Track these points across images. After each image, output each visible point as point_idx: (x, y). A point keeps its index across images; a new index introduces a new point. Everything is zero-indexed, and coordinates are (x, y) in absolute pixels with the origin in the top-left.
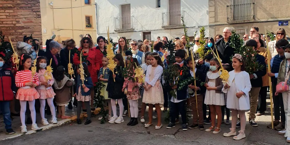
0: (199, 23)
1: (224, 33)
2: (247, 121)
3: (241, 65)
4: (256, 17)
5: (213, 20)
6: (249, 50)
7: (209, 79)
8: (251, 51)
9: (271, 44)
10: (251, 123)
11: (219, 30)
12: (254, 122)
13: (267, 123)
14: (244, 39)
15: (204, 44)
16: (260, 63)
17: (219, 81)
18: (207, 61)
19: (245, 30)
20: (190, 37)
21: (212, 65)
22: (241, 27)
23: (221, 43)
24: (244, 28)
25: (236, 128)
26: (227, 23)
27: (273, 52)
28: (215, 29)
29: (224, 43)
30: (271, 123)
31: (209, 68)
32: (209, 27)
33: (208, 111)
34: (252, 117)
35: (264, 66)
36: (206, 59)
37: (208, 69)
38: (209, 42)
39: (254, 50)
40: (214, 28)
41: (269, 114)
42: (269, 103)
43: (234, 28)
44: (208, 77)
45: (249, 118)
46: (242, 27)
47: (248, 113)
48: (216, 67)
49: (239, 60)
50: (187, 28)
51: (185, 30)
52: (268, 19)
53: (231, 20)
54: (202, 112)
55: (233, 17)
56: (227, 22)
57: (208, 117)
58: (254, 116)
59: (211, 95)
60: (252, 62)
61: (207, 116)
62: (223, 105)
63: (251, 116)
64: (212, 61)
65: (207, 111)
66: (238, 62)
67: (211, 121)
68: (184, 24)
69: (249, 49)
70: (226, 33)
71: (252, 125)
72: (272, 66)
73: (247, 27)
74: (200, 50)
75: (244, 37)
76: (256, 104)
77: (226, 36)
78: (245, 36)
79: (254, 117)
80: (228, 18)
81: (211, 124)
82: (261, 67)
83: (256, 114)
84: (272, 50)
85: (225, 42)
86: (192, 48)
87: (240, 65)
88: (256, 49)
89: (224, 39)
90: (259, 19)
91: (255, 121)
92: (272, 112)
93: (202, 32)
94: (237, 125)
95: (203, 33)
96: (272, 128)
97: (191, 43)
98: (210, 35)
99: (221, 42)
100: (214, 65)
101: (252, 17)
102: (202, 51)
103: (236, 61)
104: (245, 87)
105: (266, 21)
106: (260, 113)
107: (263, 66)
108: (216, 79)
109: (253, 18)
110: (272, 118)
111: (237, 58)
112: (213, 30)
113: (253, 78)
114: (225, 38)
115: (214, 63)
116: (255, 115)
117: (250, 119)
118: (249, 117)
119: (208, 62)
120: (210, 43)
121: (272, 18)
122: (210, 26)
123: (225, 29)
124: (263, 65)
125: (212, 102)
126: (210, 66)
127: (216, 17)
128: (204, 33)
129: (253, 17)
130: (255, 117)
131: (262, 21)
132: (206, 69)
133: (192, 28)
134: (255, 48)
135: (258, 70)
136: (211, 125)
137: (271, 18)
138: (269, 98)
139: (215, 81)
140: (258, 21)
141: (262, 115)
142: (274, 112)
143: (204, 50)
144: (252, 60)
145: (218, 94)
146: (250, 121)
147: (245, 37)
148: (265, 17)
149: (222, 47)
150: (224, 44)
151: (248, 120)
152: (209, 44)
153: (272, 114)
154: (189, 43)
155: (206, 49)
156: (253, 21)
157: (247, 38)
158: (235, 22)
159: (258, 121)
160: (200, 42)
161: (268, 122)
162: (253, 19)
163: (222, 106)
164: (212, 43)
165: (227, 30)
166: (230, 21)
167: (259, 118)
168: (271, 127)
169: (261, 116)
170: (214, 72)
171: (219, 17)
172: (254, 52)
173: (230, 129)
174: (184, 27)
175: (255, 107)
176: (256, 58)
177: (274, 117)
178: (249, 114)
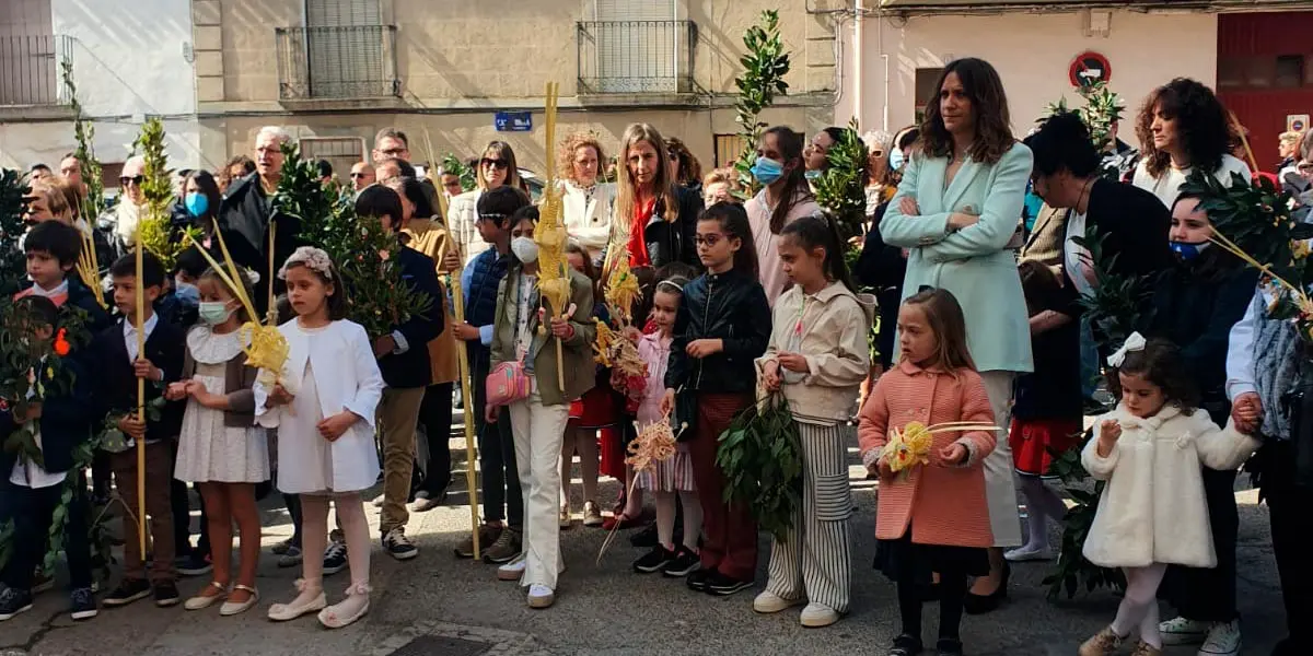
0: (149, 100)
1: (261, 149)
2: (375, 540)
3: (330, 293)
4: (406, 89)
5: (217, 89)
6: (364, 231)
7: (195, 362)
8: (375, 236)
9: (460, 208)
10: (391, 547)
11: (243, 138)
12: (400, 542)
13: (453, 539)
14: (354, 179)
15: (164, 202)
16: (415, 284)
17: (240, 373)
18: (186, 280)
19: (360, 141)
20: (104, 166)
21: (206, 299)
22: (344, 127)
23: (249, 197)
24: (358, 134)
25: (325, 576)
26: (281, 109)
27: (472, 237)
28: (225, 131)
29: (264, 196)
30: (471, 537)
31: (195, 310)
32: (197, 120)
33: (199, 513)
34: (394, 518)
35: (431, 300)
36: (181, 272)
37: (193, 317)
38: (192, 191)
39: (390, 233)
40: (223, 125)
41: (463, 500)
42: (462, 455)
43: (311, 132)
44: (192, 351)
45: (382, 525)
46: (349, 127)
47: (378, 505)
48: (222, 308)
49: (321, 274)
50: (92, 119)
51: (79, 128)
52: (456, 99)
53: (297, 95)
54: (168, 521)
55: (303, 79)
56: (281, 103)
57: (199, 542)
58: (399, 515)
59: (207, 437)
60: (383, 282)
61: (194, 540)
62: (259, 479)
63: (388, 516)
64: (205, 281)
65: (192, 513)
66: (316, 283)
67: (211, 558)
68: (74, 101)
69: (369, 230)
70: (269, 150)
71: (393, 554)
72: (467, 297)
73: (367, 130)
74: (147, 230)
75: (353, 175)
76: (407, 462)
77: (268, 163)
78: (357, 169)
79: (400, 519)
80: (283, 86)
81: (212, 571)
82: (421, 302)
83: (409, 507)
84: (465, 232)
85: (267, 192)
86: (111, 217)
87: (326, 296)
88: (397, 225)
89: (263, 179)
90: (416, 98)
91: (405, 534)
92: (473, 490)
93: (151, 144)
94: (328, 563)
95: (156, 149)
96: (473, 557)
97: (108, 194)
98: (203, 156)
99: (250, 192)
100: (215, 299)
101: (388, 88)
102: (156, 233)
103: (307, 278)
104: (358, 387)
105: (445, 107)
106: (426, 498)
107: (429, 298)
108: (228, 361)
109: (391, 92)
110: (475, 512)
111: (313, 265)
112: (217, 137)
113: (391, 353)
114: (265, 175)
115: (214, 287)
116: (404, 510)
117: (384, 530)
118: (382, 519)
119: (189, 286)
120: (195, 193)
121: (472, 97)
122: (202, 117)
123: (266, 135)
124: (427, 295)
125: (210, 472)
126: (201, 304)
127: (227, 73)
128: (162, 148)
129: (391, 85)
130: (406, 518)
131: (430, 106)
132: (184, 316)
133: (117, 119)
134: (392, 225)
135: (408, 316)
136: (211, 576)
137: (467, 97)
138: (461, 433)
139: (222, 371)
140: (415, 107)
141: (435, 506)
142: (480, 490)
143: (165, 226)
144: (383, 277)
145: (236, 434)
146: (387, 538)
147: (360, 176)
148: (443, 92)
149: (256, 213)
150: (262, 204)
151: (379, 534)
152: (191, 200)
153: (473, 498)
154: (100, 193)
155: (175, 224)
156: (392, 103)
157: (368, 178)
158: (316, 103)
159: (420, 533)
160: (146, 193)
161: (457, 534)
162: (394, 95)
163: (257, 484)
164: (204, 197)
165: (273, 140)
166: (293, 98)
167: (426, 522)
168: (472, 551)
169: (434, 509)
170: (220, 329)
171: (242, 76)
172: (388, 242)
173: (299, 583)
174: (74, 115)
175: (404, 476)
176: (400, 264)
177: (481, 508)
178: (380, 509)
